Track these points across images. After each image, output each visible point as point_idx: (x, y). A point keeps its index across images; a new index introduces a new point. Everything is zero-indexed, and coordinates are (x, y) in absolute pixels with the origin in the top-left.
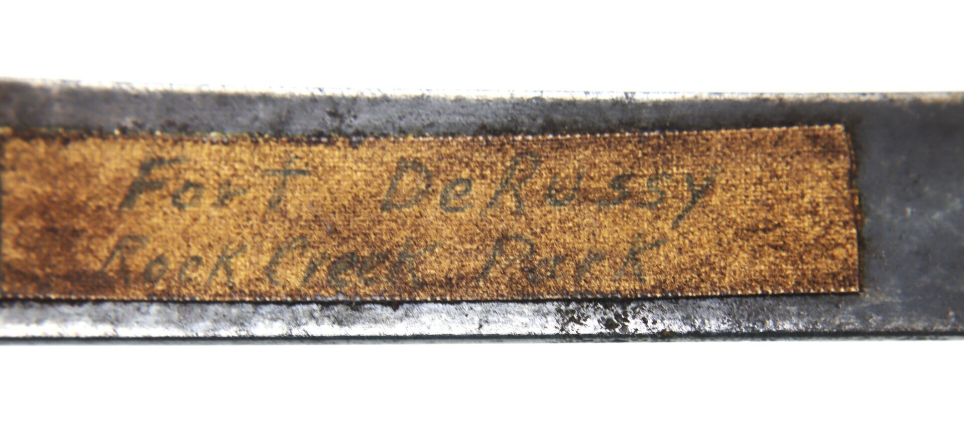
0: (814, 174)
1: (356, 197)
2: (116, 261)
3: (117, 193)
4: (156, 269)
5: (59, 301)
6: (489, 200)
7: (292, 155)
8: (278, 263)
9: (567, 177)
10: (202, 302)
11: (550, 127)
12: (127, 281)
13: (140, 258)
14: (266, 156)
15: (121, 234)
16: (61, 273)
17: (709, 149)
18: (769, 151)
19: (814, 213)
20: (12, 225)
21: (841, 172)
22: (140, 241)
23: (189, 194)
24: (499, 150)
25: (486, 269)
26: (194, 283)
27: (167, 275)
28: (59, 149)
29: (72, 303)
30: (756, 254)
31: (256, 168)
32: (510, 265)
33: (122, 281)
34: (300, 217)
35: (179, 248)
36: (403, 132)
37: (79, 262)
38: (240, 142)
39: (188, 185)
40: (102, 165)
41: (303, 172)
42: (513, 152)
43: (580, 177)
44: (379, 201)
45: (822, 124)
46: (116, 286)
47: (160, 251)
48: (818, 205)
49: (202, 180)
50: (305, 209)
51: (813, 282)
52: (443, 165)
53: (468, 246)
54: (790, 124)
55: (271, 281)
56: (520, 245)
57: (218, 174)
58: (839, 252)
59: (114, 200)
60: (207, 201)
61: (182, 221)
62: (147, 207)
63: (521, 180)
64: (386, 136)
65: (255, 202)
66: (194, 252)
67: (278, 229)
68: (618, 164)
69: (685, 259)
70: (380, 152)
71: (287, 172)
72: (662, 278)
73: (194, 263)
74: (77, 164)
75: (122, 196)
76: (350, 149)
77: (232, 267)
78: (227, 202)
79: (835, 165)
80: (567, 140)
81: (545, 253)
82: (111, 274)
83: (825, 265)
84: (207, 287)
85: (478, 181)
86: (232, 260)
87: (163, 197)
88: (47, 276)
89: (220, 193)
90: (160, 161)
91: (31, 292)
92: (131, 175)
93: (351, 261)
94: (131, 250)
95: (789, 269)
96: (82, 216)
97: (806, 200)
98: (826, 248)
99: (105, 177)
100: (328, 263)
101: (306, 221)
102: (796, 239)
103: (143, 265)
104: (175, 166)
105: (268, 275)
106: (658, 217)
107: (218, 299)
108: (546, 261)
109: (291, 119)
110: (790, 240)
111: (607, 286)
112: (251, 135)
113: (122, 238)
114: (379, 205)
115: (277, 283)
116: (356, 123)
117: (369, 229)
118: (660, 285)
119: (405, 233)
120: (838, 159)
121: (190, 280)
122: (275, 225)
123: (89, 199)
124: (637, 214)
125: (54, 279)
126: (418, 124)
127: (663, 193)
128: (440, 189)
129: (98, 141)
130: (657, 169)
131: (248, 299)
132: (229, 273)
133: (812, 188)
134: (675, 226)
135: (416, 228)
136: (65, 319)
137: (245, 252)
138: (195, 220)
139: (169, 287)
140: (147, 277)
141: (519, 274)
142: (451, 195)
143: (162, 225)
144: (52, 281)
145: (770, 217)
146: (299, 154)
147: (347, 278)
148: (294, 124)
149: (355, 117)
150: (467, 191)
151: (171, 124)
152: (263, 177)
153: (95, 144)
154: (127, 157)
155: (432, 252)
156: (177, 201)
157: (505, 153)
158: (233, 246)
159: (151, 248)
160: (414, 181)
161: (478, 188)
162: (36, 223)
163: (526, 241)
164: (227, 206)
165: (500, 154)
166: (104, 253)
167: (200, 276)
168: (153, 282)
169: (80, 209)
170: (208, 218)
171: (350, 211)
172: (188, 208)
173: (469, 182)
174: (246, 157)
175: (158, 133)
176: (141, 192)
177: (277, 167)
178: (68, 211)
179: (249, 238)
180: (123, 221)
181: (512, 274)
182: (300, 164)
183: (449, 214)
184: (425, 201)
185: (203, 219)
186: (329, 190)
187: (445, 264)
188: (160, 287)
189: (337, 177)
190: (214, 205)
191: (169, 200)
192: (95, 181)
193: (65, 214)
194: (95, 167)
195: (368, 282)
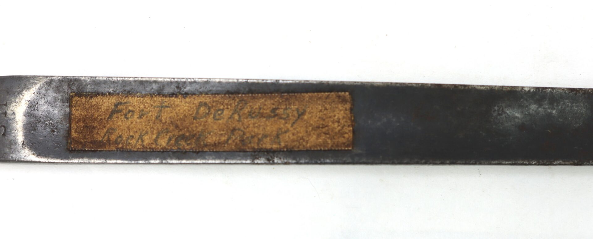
0: (339, 109)
1: (185, 115)
2: (106, 137)
3: (107, 114)
4: (119, 139)
6: (229, 116)
7: (164, 101)
8: (158, 138)
9: (256, 108)
10: (134, 151)
11: (251, 92)
12: (110, 144)
13: (114, 136)
14: (155, 101)
15: (108, 128)
16: (89, 141)
17: (304, 100)
18: (324, 100)
19: (339, 122)
20: (74, 125)
21: (348, 108)
23: (130, 114)
24: (233, 99)
25: (228, 140)
26: (131, 144)
27: (122, 142)
28: (89, 100)
30: (319, 136)
31: (152, 105)
32: (236, 139)
33: (108, 144)
34: (166, 122)
35: (126, 133)
36: (201, 93)
37: (95, 137)
38: (147, 96)
39: (130, 111)
40: (102, 105)
41: (166, 107)
42: (238, 100)
43: (260, 109)
44: (193, 117)
45: (342, 92)
46: (106, 145)
47: (120, 134)
48: (340, 119)
49: (134, 110)
50: (168, 119)
51: (337, 146)
52: (214, 104)
53: (222, 132)
54: (331, 91)
55: (157, 144)
56: (240, 132)
57: (139, 107)
58: (346, 136)
59: (106, 116)
60: (136, 117)
61: (127, 123)
62: (117, 119)
63: (241, 110)
64: (195, 94)
65: (151, 117)
66: (131, 134)
67: (159, 126)
68: (273, 104)
69: (295, 137)
70: (193, 100)
71: (162, 107)
72: (287, 144)
73: (131, 138)
74: (95, 105)
75: (109, 115)
76: (183, 99)
77: (144, 139)
78: (142, 117)
79: (346, 106)
80: (257, 96)
81: (248, 135)
82: (105, 141)
83: (341, 140)
84: (136, 145)
85: (226, 110)
86: (144, 137)
87: (122, 115)
88: (85, 142)
89: (140, 114)
90: (121, 103)
91: (80, 147)
92: (112, 108)
93: (183, 137)
94: (111, 133)
95: (329, 141)
96: (96, 122)
97: (336, 117)
98: (341, 134)
99: (103, 108)
100: (175, 138)
101: (168, 123)
102: (332, 131)
103: (115, 138)
104: (126, 105)
105: (155, 142)
106: (286, 123)
107: (139, 150)
108: (248, 138)
109: (164, 89)
110: (330, 131)
111: (268, 146)
112: (151, 95)
113: (108, 130)
114: (193, 118)
115: (158, 145)
116: (185, 90)
117: (189, 126)
118: (286, 146)
119: (201, 128)
120: (347, 104)
121: (130, 143)
122: (158, 125)
123: (98, 116)
124: (279, 122)
125: (87, 143)
126: (206, 90)
127: (288, 114)
128: (213, 112)
129: (102, 97)
130: (286, 106)
131: (148, 150)
132: (143, 141)
133: (338, 113)
134: (292, 126)
135: (204, 126)
136: (90, 158)
137: (148, 134)
138: (132, 123)
139: (123, 146)
140: (116, 142)
141: (239, 142)
142: (217, 115)
143: (121, 125)
144: (86, 144)
145: (324, 123)
146: (166, 100)
147: (181, 143)
148: (165, 90)
149: (185, 88)
150: (222, 113)
151: (125, 91)
152: (154, 108)
153: (100, 98)
155: (210, 134)
156: (126, 116)
157: (235, 100)
159: (118, 132)
160: (204, 110)
161: (226, 112)
162: (82, 124)
163: (242, 131)
164: (142, 118)
165: (233, 101)
166: (102, 134)
167: (133, 142)
168: (118, 144)
169: (95, 119)
170: (136, 122)
171: (183, 120)
172: (129, 119)
173: (223, 110)
174: (149, 102)
175: (120, 94)
176: (114, 114)
177: (159, 105)
179: (149, 129)
181: (236, 142)
182: (166, 104)
183: (216, 121)
184: (207, 117)
185: (134, 123)
186: (176, 113)
187: (214, 138)
188: (120, 146)
189: (179, 108)
190: (138, 118)
191: (124, 116)
192: (100, 110)
193: (91, 121)
194: (100, 105)
195: (188, 145)
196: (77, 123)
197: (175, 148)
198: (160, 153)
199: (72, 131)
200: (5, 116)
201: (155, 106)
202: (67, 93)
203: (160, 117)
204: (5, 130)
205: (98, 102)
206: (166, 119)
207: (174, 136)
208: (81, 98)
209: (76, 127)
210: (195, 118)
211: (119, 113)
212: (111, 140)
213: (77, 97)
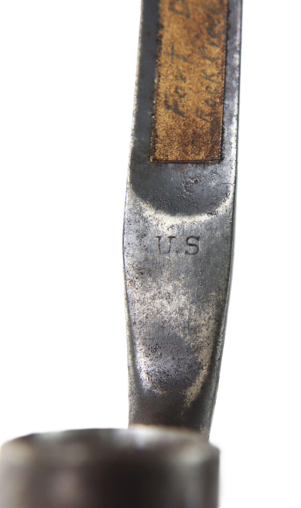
1: (184, 28)
2: (207, 118)
3: (179, 118)
4: (210, 102)
5: (222, 137)
7: (165, 51)
8: (210, 57)
10: (225, 84)
12: (215, 113)
13: (206, 109)
14: (165, 61)
15: (195, 116)
16: (211, 137)
20: (190, 157)
22: (199, 109)
23: (180, 91)
26: (217, 88)
27: (213, 98)
28: (160, 138)
29: (223, 133)
31: (170, 65)
33: (215, 115)
34: (191, 49)
35: (202, 94)
37: (206, 131)
38: (159, 71)
39: (176, 91)
40: (166, 123)
41: (173, 48)
44: (186, 19)
46: (217, 116)
47: (203, 101)
49: (174, 86)
50: (188, 47)
55: (218, 59)
57: (172, 80)
59: (181, 119)
60: (183, 85)
61: (191, 94)
62: (185, 107)
65: (184, 66)
66: (204, 89)
67: (196, 57)
70: (166, 17)
71: (172, 54)
73: (208, 88)
74: (166, 133)
75: (180, 116)
76: (164, 29)
77: (211, 74)
78: (184, 77)
82: (212, 119)
84: (217, 83)
86: (208, 74)
87: (181, 101)
88: (212, 142)
89: (180, 80)
90: (166, 102)
91: (218, 147)
92: (171, 113)
93: (210, 30)
94: (202, 112)
96: (187, 131)
99: (171, 122)
100: (210, 38)
101: (193, 47)
103: (208, 107)
104: (168, 96)
105: (215, 60)
107: (224, 78)
109: (151, 51)
112: (156, 66)
113: (198, 116)
115: (218, 57)
117: (196, 22)
119: (199, 9)
121: (215, 90)
122: (194, 58)
123: (180, 129)
129: (157, 124)
131: (224, 67)
132: (213, 75)
135: (197, 5)
136: (230, 134)
137: (204, 70)
138: (190, 89)
139: (218, 97)
140: (214, 106)
143: (192, 101)
144: (214, 140)
146: (165, 49)
147: (217, 30)
151: (151, 97)
152: (174, 63)
153: (158, 125)
154: (164, 114)
156: (182, 96)
158: (202, 75)
159: (201, 105)
160: (178, 5)
162: (190, 148)
166: (203, 122)
167: (214, 86)
168: (215, 103)
169: (184, 132)
170: (190, 84)
171: (189, 30)
172: (186, 92)
174: (165, 69)
175: (154, 102)
176: (179, 109)
177: (170, 57)
178: (185, 136)
179: (199, 68)
180: (190, 116)
182: (169, 49)
185: (190, 86)
186: (181, 38)
188: (218, 100)
189: (175, 34)
190: (185, 82)
191: (182, 99)
192: (173, 126)
193: (187, 137)
194: (167, 126)
195: (219, 22)
196: (188, 153)
197: (223, 37)
198: (228, 54)
199: (197, 158)
200: (174, 237)
201: (172, 62)
202: (149, 165)
203: (185, 56)
204: (192, 237)
205: (163, 128)
206: (187, 50)
207: (208, 39)
208: (156, 148)
209: (193, 154)
210: (188, 16)
211: (177, 104)
212: (210, 112)
213: (156, 153)
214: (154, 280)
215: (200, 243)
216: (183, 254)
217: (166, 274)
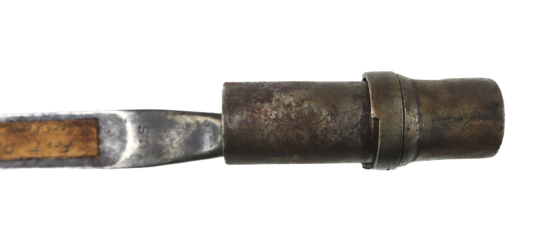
1: (21, 146)
2: (72, 129)
3: (73, 144)
4: (63, 127)
5: (83, 119)
8: (37, 130)
10: (53, 120)
13: (67, 130)
14: (41, 154)
15: (72, 135)
16: (83, 126)
22: (67, 134)
28: (86, 154)
29: (80, 119)
35: (59, 133)
36: (10, 161)
37: (80, 128)
38: (46, 157)
39: (58, 147)
40: (76, 151)
46: (71, 123)
47: (63, 132)
49: (55, 148)
57: (51, 150)
61: (59, 139)
62: (66, 142)
64: (14, 160)
65: (43, 144)
66: (56, 132)
67: (38, 138)
70: (15, 156)
73: (55, 129)
74: (82, 151)
76: (22, 157)
78: (49, 143)
82: (73, 126)
84: (52, 125)
86: (47, 130)
87: (63, 144)
90: (64, 152)
92: (70, 149)
94: (69, 132)
99: (76, 148)
101: (31, 140)
104: (61, 151)
105: (39, 127)
107: (49, 122)
109: (36, 163)
112: (44, 159)
115: (37, 125)
117: (17, 139)
119: (10, 138)
121: (56, 125)
126: (7, 163)
129: (77, 156)
132: (47, 127)
135: (7, 139)
137: (44, 132)
139: (60, 124)
143: (63, 138)
144: (85, 124)
147: (21, 127)
149: (21, 164)
151: (62, 160)
154: (71, 153)
155: (3, 134)
156: (60, 143)
158: (47, 133)
160: (8, 150)
162: (90, 137)
166: (75, 131)
169: (80, 141)
171: (22, 142)
174: (45, 154)
175: (65, 158)
176: (68, 145)
177: (38, 152)
178: (83, 140)
179: (44, 135)
180: (71, 138)
182: (34, 153)
184: (6, 145)
185: (54, 139)
186: (27, 147)
189: (25, 150)
190: (52, 143)
196: (93, 138)
198: (35, 121)
199: (95, 133)
200: (140, 140)
201: (41, 151)
202: (101, 158)
203: (37, 143)
204: (139, 130)
205: (80, 153)
206: (33, 143)
207: (27, 132)
208: (91, 155)
209: (93, 135)
210: (14, 144)
211: (65, 146)
212: (69, 127)
213: (94, 155)
214: (163, 148)
215: (142, 126)
216: (149, 134)
217: (160, 142)
